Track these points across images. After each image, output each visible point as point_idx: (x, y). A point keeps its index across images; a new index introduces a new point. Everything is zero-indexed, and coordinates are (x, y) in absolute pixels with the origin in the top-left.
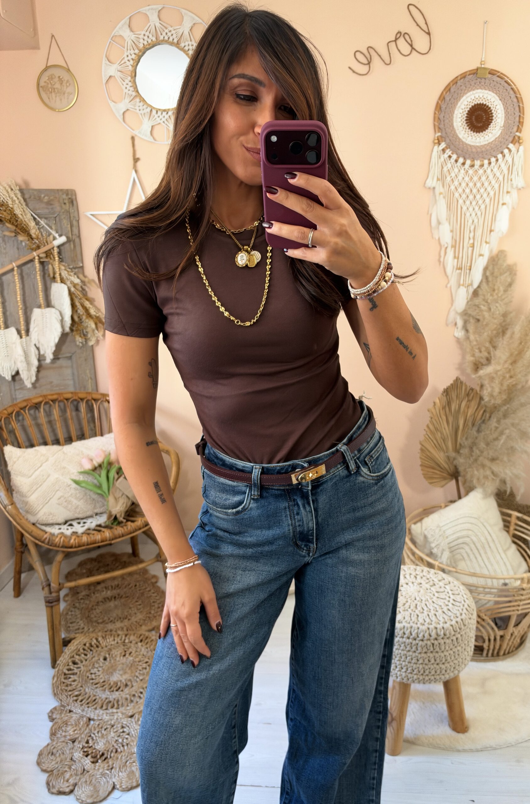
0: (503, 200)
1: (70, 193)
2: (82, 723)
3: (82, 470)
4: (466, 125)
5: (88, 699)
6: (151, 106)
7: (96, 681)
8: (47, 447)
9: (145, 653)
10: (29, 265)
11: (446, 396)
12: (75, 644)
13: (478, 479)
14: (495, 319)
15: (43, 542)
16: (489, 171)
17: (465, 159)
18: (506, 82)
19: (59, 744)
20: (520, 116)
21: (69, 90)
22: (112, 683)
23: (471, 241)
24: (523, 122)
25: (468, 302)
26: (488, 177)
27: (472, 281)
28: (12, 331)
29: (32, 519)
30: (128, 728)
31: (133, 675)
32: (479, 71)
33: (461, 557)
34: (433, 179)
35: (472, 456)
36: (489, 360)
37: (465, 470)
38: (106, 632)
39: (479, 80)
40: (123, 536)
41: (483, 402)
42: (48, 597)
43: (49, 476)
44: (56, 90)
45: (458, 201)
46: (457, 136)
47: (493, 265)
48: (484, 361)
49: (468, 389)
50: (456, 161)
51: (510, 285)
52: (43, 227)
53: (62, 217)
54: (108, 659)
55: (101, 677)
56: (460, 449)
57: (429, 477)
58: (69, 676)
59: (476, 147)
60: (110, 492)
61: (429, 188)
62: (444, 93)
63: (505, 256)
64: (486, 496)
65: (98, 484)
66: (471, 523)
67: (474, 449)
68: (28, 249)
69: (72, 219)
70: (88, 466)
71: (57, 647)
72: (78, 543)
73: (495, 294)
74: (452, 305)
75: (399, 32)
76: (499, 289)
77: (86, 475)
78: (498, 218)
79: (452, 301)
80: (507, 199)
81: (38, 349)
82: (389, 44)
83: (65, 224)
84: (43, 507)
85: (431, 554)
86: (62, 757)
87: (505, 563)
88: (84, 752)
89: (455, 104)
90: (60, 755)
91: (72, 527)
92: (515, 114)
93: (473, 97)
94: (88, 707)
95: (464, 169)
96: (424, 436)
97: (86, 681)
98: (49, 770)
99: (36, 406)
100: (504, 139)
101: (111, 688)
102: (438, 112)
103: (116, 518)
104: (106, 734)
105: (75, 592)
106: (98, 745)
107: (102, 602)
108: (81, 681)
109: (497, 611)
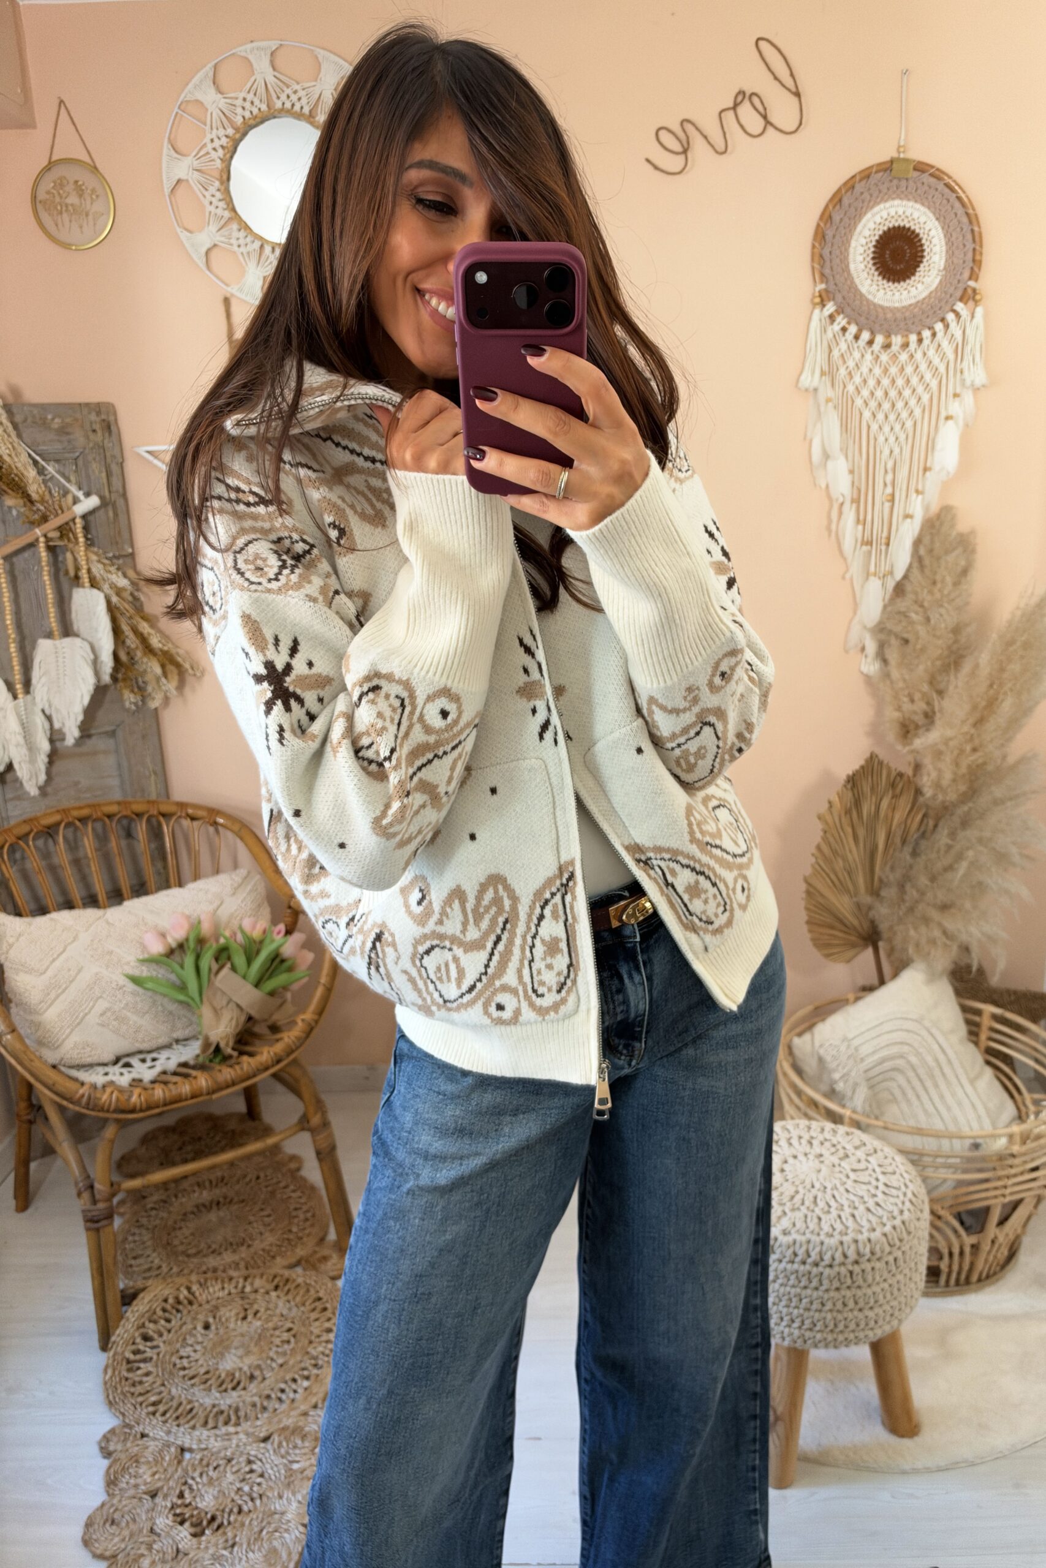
0: (946, 408)
1: (103, 409)
2: (167, 1458)
3: (146, 956)
4: (873, 268)
5: (177, 1409)
6: (261, 238)
7: (190, 1373)
8: (75, 913)
9: (285, 1312)
10: (26, 555)
11: (852, 789)
12: (146, 1301)
13: (917, 945)
14: (939, 638)
15: (77, 1103)
16: (919, 356)
17: (873, 333)
18: (947, 185)
19: (124, 1502)
20: (974, 250)
21: (95, 207)
22: (223, 1375)
23: (889, 490)
24: (980, 262)
25: (885, 607)
26: (917, 367)
27: (892, 567)
29: (51, 1057)
30: (259, 1463)
31: (264, 1355)
32: (895, 165)
33: (890, 1097)
34: (813, 371)
35: (903, 901)
36: (929, 717)
37: (891, 928)
38: (205, 1273)
39: (895, 182)
40: (234, 1084)
41: (921, 799)
42: (89, 1211)
43: (80, 971)
44: (70, 208)
45: (861, 414)
46: (857, 290)
47: (931, 534)
48: (920, 719)
49: (894, 774)
50: (857, 337)
51: (965, 572)
52: (53, 477)
53: (90, 458)
54: (213, 1327)
55: (200, 1362)
56: (880, 888)
57: (820, 944)
58: (136, 1365)
59: (892, 310)
60: (205, 999)
61: (807, 390)
62: (831, 207)
63: (954, 517)
64: (932, 978)
65: (178, 982)
66: (908, 1031)
67: (908, 887)
68: (24, 522)
69: (109, 460)
70: (157, 948)
71: (111, 1309)
72: (146, 1101)
73: (936, 590)
74: (855, 613)
75: (742, 93)
76: (943, 581)
77: (154, 966)
78: (938, 446)
79: (856, 605)
80: (954, 408)
81: (49, 718)
82: (723, 115)
83: (97, 472)
84: (71, 1033)
85: (832, 1094)
86: (132, 1526)
87: (973, 1106)
88: (175, 1515)
89: (850, 228)
90: (128, 1522)
91: (130, 1069)
92: (964, 245)
93: (884, 214)
94: (178, 1426)
95: (872, 353)
96: (813, 866)
97: (171, 1373)
98: (108, 1554)
99: (50, 832)
100: (946, 293)
101: (221, 1385)
102: (820, 244)
103: (217, 1050)
104: (218, 1478)
105: (138, 1196)
106: (203, 1500)
107: (194, 1213)
108: (161, 1373)
109: (962, 1199)
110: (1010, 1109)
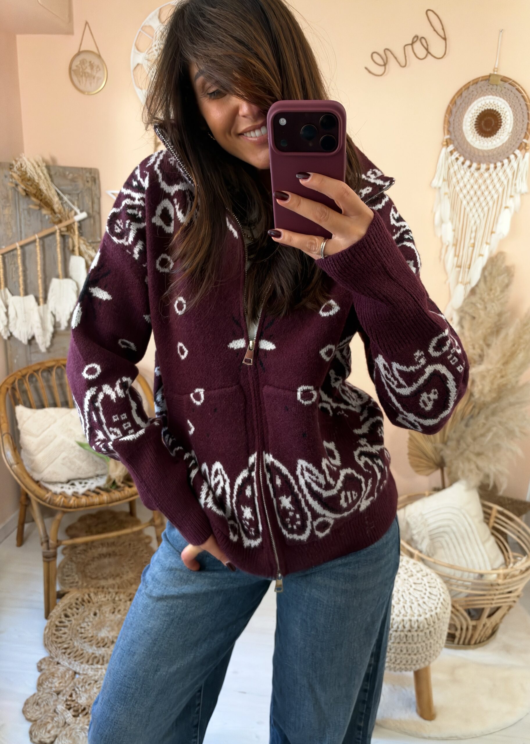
0: (506, 203)
1: (93, 171)
2: (67, 676)
4: (475, 129)
5: (76, 652)
7: (84, 635)
8: (57, 409)
10: (51, 238)
12: (68, 598)
13: (463, 472)
14: (490, 318)
15: (44, 501)
16: (494, 175)
17: (472, 162)
18: (517, 89)
19: (44, 695)
20: (528, 123)
21: (98, 75)
22: (99, 639)
23: (472, 241)
25: (465, 300)
26: (493, 181)
27: (470, 280)
28: (31, 298)
29: (37, 477)
32: (491, 78)
33: (441, 546)
34: (439, 179)
35: (458, 448)
36: (481, 357)
37: (451, 461)
38: (97, 588)
39: (491, 86)
40: (120, 498)
41: (473, 399)
42: (46, 553)
43: (55, 437)
44: (87, 75)
45: (462, 202)
46: (466, 140)
47: (492, 265)
48: (476, 357)
50: (463, 163)
51: (507, 286)
52: (66, 202)
53: (85, 194)
54: (98, 615)
55: (90, 631)
56: (447, 440)
57: (414, 465)
58: (60, 628)
59: (483, 151)
61: (435, 188)
62: (456, 97)
63: (504, 258)
64: (469, 489)
66: (453, 514)
67: (462, 442)
68: (50, 223)
69: (93, 196)
71: (51, 601)
72: (77, 504)
73: (491, 294)
74: (449, 301)
75: (416, 37)
76: (496, 289)
78: (500, 220)
79: (450, 297)
80: (510, 203)
81: (54, 316)
82: (406, 47)
83: (87, 201)
84: (48, 466)
86: (46, 708)
87: (483, 555)
88: (67, 705)
89: (465, 109)
90: (44, 705)
91: (73, 486)
92: (523, 121)
93: (483, 103)
94: (75, 661)
95: (470, 172)
97: (75, 635)
98: (33, 719)
99: (49, 370)
100: (510, 144)
101: (98, 644)
102: (449, 115)
103: (114, 483)
104: (89, 690)
105: (74, 547)
106: (81, 699)
107: (98, 558)
108: (71, 634)
109: (471, 603)
110: (501, 559)
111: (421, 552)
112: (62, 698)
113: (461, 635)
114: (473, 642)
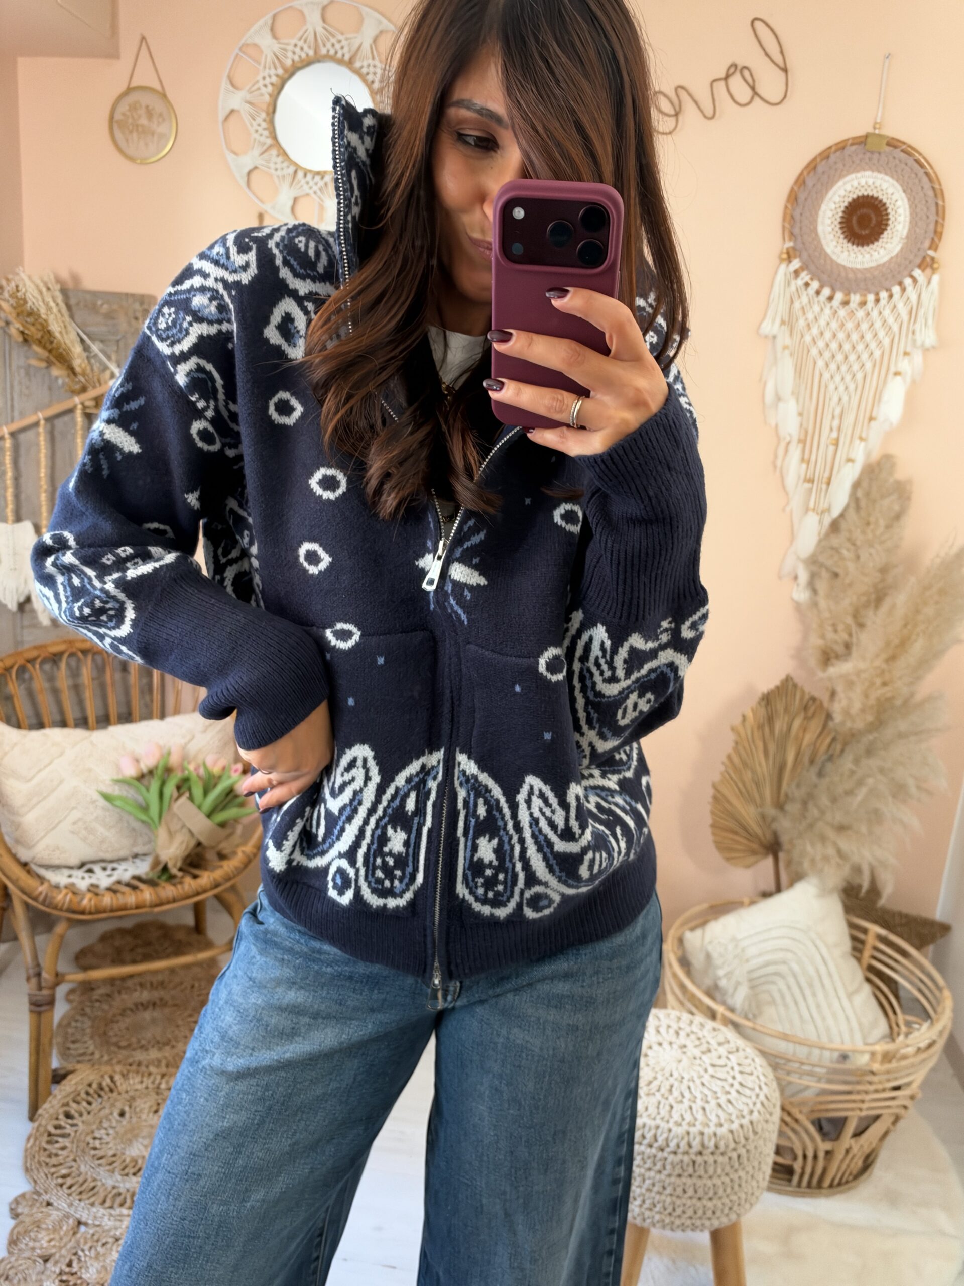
0: (896, 365)
2: (65, 1228)
3: (120, 777)
4: (840, 231)
5: (82, 1185)
6: (295, 164)
7: (100, 1153)
8: (65, 731)
10: (66, 419)
11: (766, 706)
12: (74, 1082)
13: (813, 861)
14: (866, 575)
15: (35, 899)
16: (875, 314)
17: (834, 291)
18: (917, 161)
19: (20, 1262)
20: (936, 222)
21: (161, 129)
22: (128, 1160)
23: (834, 435)
24: (941, 233)
25: (820, 541)
26: (872, 324)
27: (829, 505)
28: (27, 527)
29: (23, 855)
32: (869, 140)
33: (769, 1000)
34: (774, 320)
35: (805, 817)
36: (849, 648)
37: (792, 841)
38: (128, 1065)
39: (868, 154)
40: (174, 900)
41: (831, 724)
42: (35, 995)
43: (62, 781)
44: (140, 129)
45: (815, 363)
46: (822, 249)
47: (870, 478)
48: (840, 649)
49: (807, 697)
50: (818, 293)
51: (898, 517)
52: (95, 355)
54: (127, 1115)
55: (111, 1145)
56: (785, 803)
57: (723, 848)
58: (56, 1138)
59: (854, 271)
60: (163, 820)
61: (766, 337)
62: (805, 173)
63: (893, 466)
64: (824, 892)
65: (142, 804)
67: (811, 806)
68: (66, 391)
70: (130, 771)
71: (40, 1086)
72: (96, 906)
73: (868, 531)
74: (791, 543)
75: (734, 66)
76: (876, 522)
77: (125, 787)
78: (885, 397)
79: (793, 537)
80: (904, 365)
82: (715, 84)
84: (45, 836)
87: (847, 1019)
88: (61, 1281)
89: (821, 194)
91: (90, 874)
92: (928, 217)
93: (855, 184)
94: (81, 1200)
95: (831, 308)
96: (722, 774)
97: (83, 1151)
100: (905, 259)
101: (123, 1169)
102: (792, 205)
103: (165, 869)
104: (104, 1255)
105: (87, 987)
106: (87, 1272)
107: (131, 1010)
108: (75, 1150)
109: (823, 1107)
110: (882, 1026)
111: (732, 1010)
112: (53, 1269)
113: (803, 1169)
114: (827, 1182)
